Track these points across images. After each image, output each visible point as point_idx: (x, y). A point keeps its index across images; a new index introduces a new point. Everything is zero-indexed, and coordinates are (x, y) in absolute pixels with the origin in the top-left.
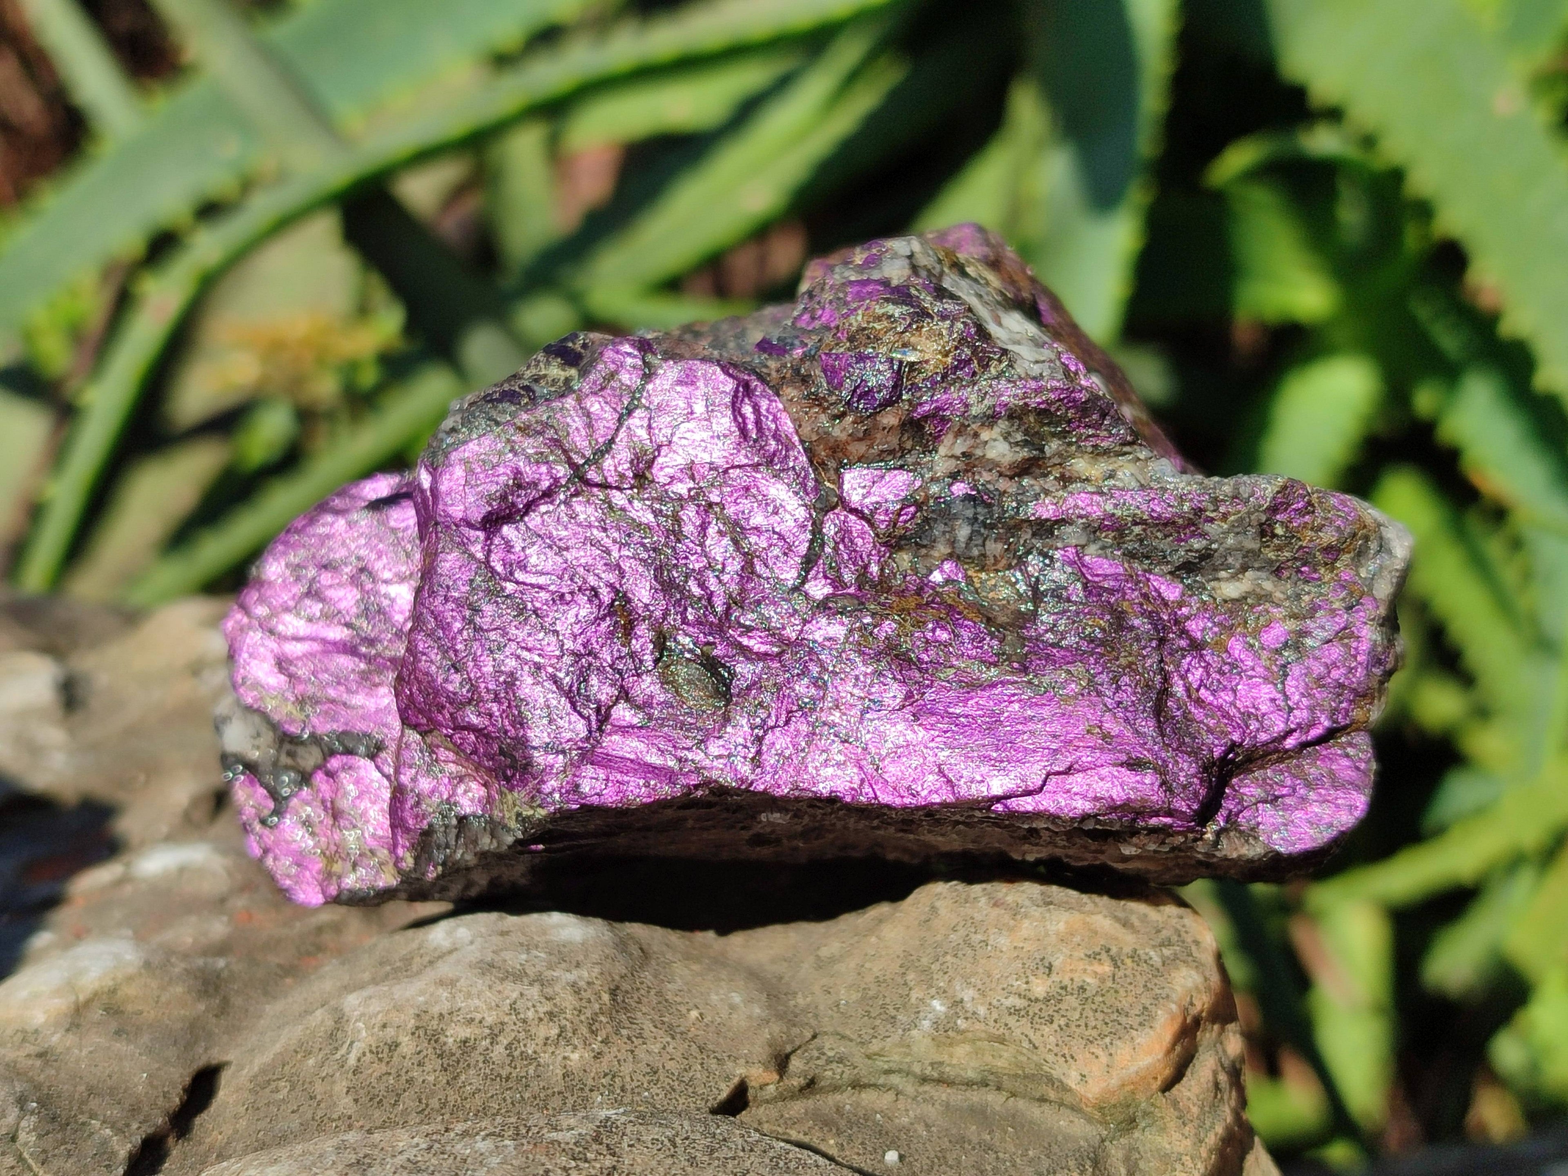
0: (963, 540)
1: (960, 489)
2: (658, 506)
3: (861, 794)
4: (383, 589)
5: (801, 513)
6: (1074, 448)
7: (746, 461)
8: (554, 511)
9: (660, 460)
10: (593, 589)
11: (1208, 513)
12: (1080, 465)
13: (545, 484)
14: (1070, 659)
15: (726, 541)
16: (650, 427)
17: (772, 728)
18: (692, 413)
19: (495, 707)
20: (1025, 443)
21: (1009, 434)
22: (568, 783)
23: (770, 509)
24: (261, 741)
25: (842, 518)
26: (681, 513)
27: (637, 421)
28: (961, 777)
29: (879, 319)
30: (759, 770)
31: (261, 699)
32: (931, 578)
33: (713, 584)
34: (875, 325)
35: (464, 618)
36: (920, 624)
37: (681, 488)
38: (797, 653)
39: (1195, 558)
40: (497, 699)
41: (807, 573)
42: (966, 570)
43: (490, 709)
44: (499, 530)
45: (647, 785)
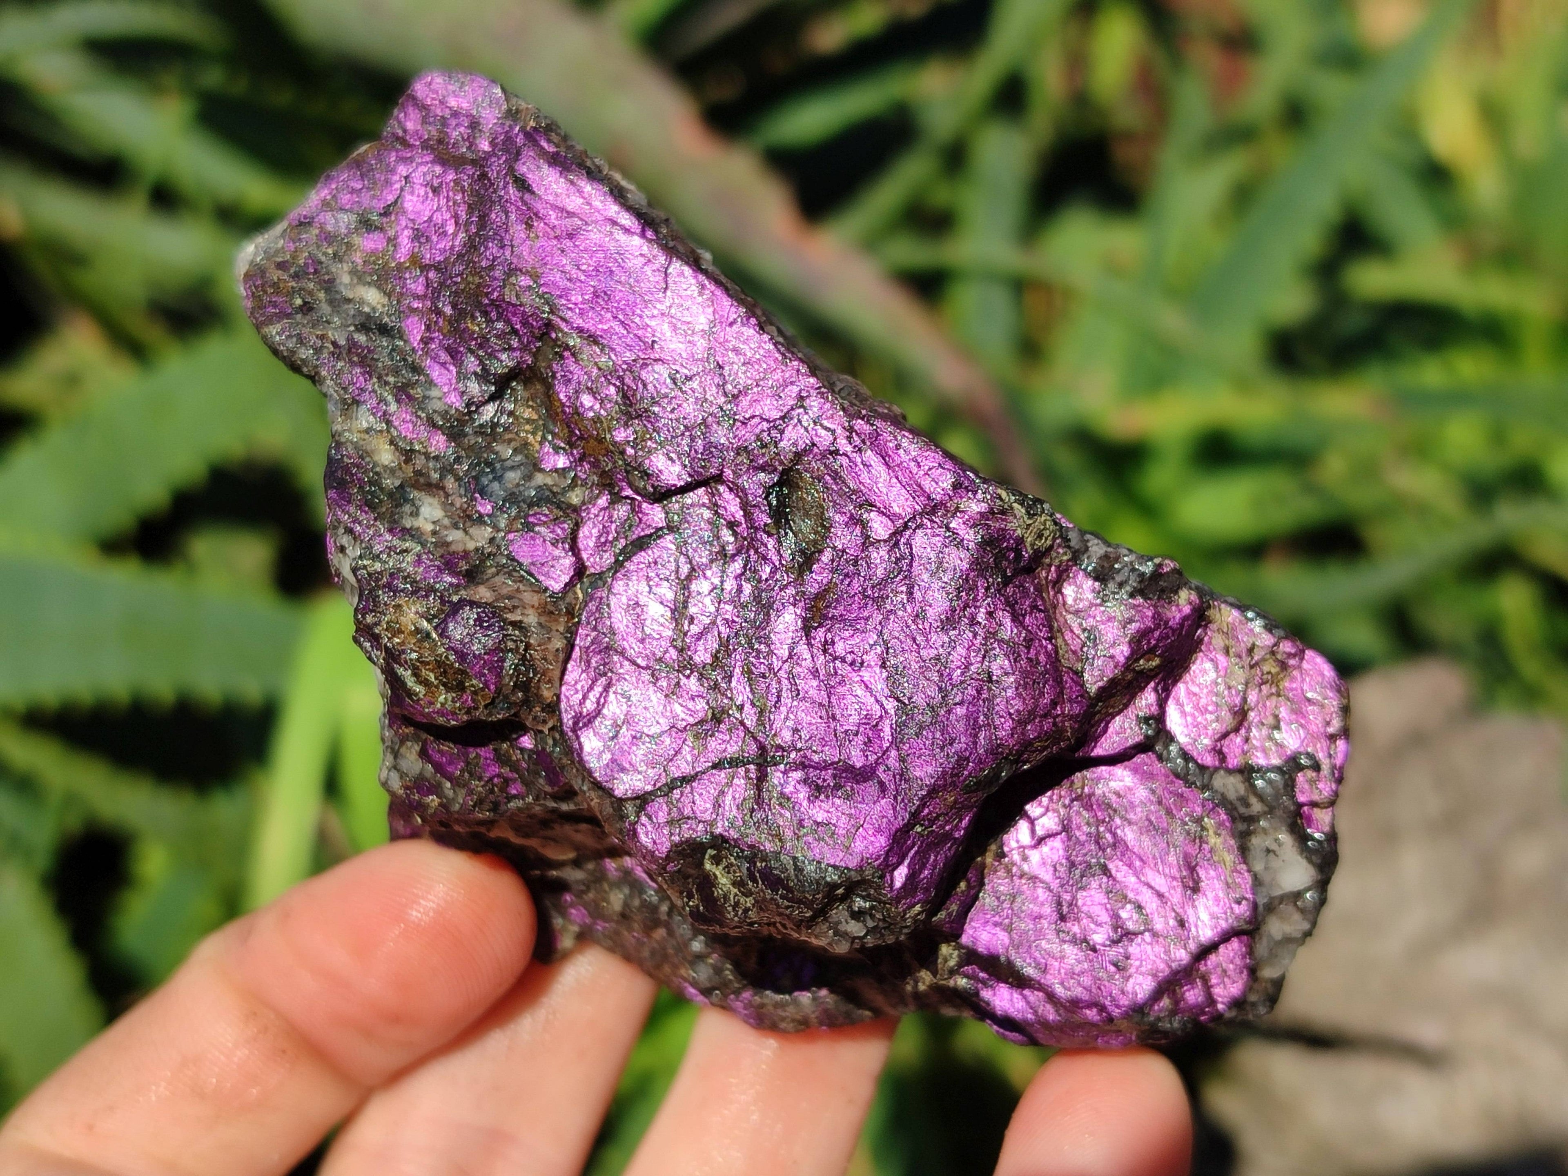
0: (519, 472)
1: (486, 508)
2: (724, 685)
3: (739, 316)
4: (1055, 885)
5: (619, 586)
6: (378, 469)
7: (626, 663)
8: (807, 749)
9: (691, 720)
10: (825, 651)
11: (332, 349)
12: (386, 456)
13: (798, 775)
14: (511, 308)
15: (692, 610)
16: (677, 753)
17: (768, 421)
18: (634, 737)
19: (981, 617)
20: (407, 500)
21: (411, 514)
22: (961, 498)
23: (638, 610)
24: (1269, 843)
25: (592, 560)
26: (709, 661)
27: (683, 767)
28: (654, 271)
29: (426, 683)
30: (804, 394)
31: (1235, 870)
32: (568, 464)
33: (730, 585)
34: (433, 680)
35: (949, 712)
36: (597, 419)
37: (692, 684)
38: (703, 467)
39: (374, 333)
40: (973, 622)
41: (651, 535)
42: (538, 452)
43: (987, 619)
44: (864, 766)
45: (898, 447)
